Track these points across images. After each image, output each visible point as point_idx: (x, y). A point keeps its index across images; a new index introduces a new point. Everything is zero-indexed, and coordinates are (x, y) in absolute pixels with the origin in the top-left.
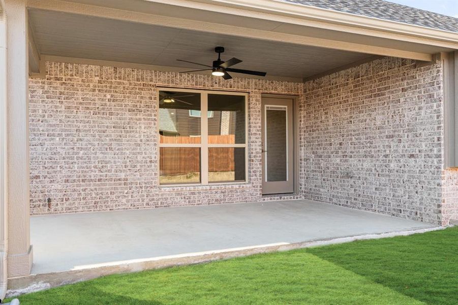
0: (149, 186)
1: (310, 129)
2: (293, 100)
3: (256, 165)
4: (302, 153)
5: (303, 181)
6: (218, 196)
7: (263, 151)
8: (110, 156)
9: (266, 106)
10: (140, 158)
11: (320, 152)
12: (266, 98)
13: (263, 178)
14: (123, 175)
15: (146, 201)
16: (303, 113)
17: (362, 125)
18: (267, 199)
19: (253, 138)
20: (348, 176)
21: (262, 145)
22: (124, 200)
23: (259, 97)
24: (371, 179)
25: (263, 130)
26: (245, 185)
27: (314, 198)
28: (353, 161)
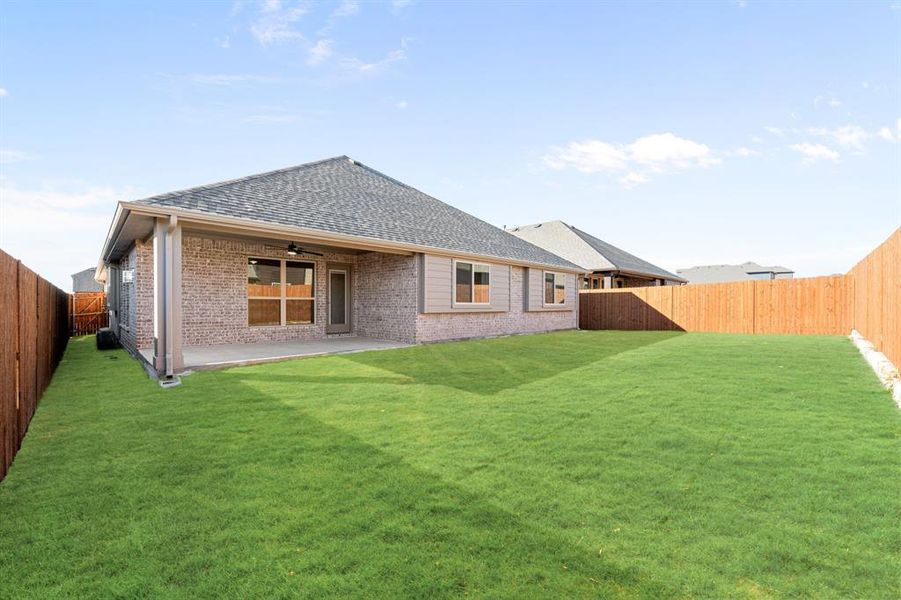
0: (240, 327)
1: (360, 288)
2: (350, 268)
3: (322, 313)
4: (356, 304)
5: (356, 324)
6: (293, 335)
7: (328, 303)
8: (209, 305)
9: (330, 271)
10: (233, 307)
11: (365, 304)
12: (329, 265)
13: (327, 321)
14: (219, 320)
15: (238, 338)
16: (357, 277)
17: (386, 288)
18: (330, 336)
19: (320, 293)
20: (379, 319)
21: (327, 298)
22: (220, 338)
23: (324, 265)
24: (390, 320)
25: (327, 288)
26: (314, 327)
27: (362, 336)
28: (382, 310)
